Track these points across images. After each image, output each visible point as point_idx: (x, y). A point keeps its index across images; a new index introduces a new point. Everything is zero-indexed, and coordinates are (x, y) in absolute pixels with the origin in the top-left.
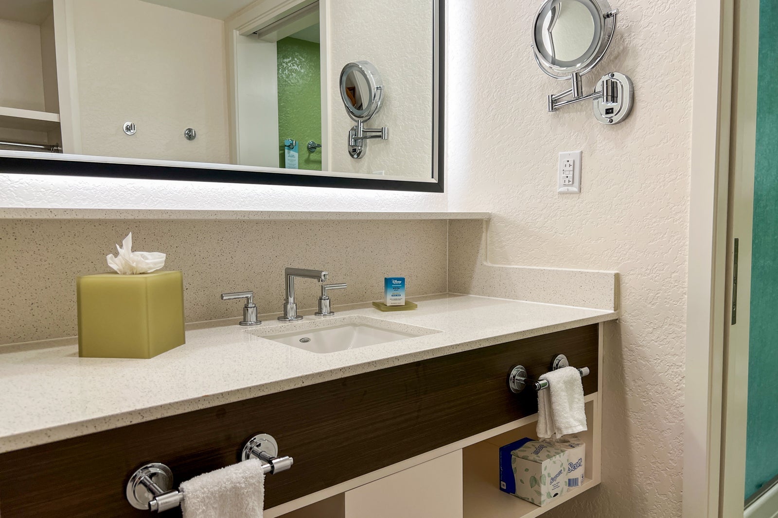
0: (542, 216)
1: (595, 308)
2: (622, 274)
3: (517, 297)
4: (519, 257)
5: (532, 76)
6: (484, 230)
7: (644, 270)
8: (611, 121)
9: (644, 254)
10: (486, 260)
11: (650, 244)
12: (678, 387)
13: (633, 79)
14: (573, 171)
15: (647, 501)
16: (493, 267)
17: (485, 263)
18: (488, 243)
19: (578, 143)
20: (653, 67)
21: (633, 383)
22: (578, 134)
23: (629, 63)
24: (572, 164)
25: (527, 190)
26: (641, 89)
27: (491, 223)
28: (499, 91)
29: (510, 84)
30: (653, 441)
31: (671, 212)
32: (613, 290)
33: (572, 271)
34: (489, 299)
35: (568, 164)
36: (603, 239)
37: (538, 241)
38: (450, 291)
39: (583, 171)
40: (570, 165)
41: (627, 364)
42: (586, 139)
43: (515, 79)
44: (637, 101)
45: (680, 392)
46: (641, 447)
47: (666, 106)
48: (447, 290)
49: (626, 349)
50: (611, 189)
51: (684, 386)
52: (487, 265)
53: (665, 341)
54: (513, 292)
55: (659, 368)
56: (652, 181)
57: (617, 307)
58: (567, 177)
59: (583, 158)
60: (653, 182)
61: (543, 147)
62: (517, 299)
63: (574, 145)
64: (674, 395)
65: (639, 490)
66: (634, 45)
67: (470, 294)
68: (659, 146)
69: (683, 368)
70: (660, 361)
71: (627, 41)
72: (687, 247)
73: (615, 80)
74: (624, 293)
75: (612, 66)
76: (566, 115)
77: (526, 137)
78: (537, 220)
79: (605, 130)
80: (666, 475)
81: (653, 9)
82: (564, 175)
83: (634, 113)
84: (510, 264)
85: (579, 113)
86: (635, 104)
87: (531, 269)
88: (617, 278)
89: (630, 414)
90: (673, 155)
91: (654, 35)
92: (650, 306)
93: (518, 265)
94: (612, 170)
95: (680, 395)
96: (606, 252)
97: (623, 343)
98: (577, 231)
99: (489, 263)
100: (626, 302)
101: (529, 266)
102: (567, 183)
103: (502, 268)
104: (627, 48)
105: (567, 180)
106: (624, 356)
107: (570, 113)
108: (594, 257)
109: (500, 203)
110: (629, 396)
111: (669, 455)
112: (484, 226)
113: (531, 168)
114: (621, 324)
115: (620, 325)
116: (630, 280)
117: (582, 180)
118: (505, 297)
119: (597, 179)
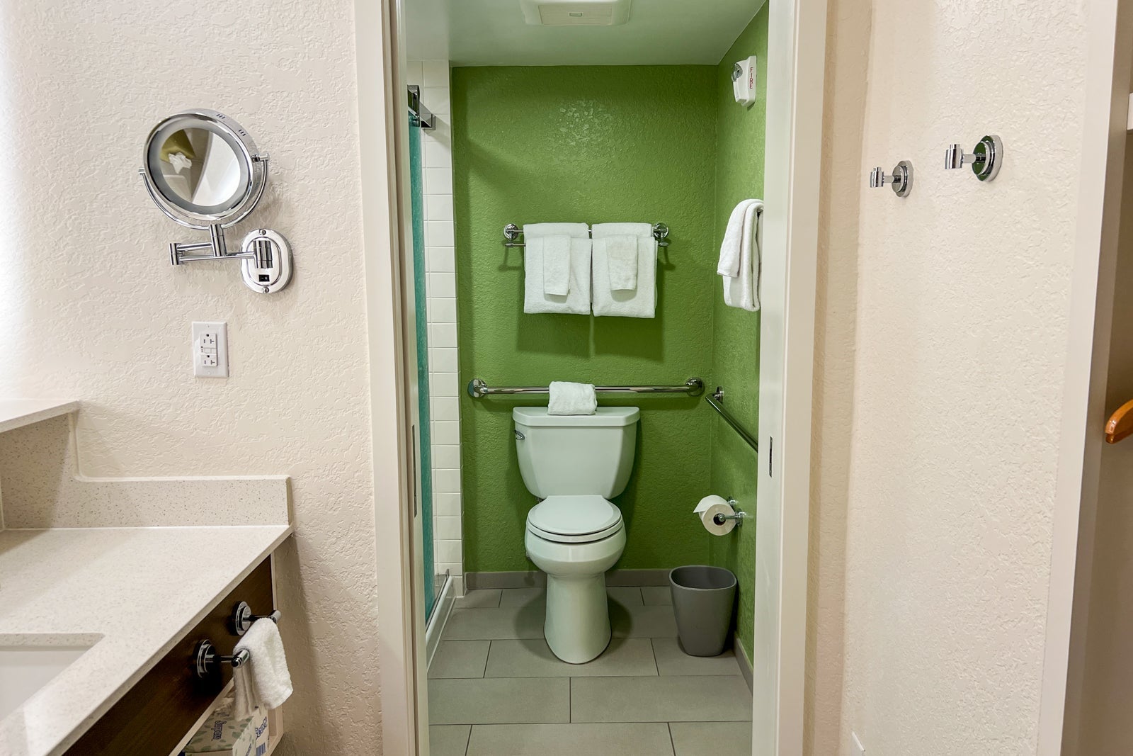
0: (172, 407)
1: (264, 524)
2: (293, 478)
3: (141, 524)
4: (137, 464)
5: (137, 208)
6: (71, 428)
7: (321, 471)
8: (267, 290)
9: (320, 452)
10: (77, 471)
11: (327, 440)
12: (369, 599)
13: (290, 241)
14: (217, 348)
15: (342, 735)
16: (94, 483)
17: (78, 478)
18: (78, 447)
19: (219, 311)
20: (314, 231)
21: (316, 606)
22: (218, 299)
23: (283, 219)
24: (214, 339)
25: (143, 370)
26: (302, 255)
27: (80, 415)
28: (76, 219)
29: (96, 213)
30: (345, 666)
31: (349, 403)
32: (286, 500)
33: (227, 481)
34: (90, 530)
35: (208, 339)
36: (265, 436)
37: (168, 440)
38: (8, 526)
39: (230, 349)
40: (211, 341)
41: (306, 584)
42: (232, 307)
43: (104, 206)
44: (297, 268)
45: (371, 603)
46: (330, 676)
47: (334, 281)
48: (4, 526)
49: (305, 567)
50: (272, 373)
51: (376, 596)
52: (81, 480)
53: (352, 550)
54: (135, 516)
55: (346, 581)
56: (324, 367)
57: (292, 518)
58: (208, 356)
59: (228, 332)
60: (326, 368)
61: (164, 311)
62: (142, 525)
63: (213, 314)
64: (365, 609)
65: (332, 726)
66: (288, 198)
67: (52, 527)
68: (329, 327)
69: (373, 577)
70: (346, 574)
71: (278, 190)
72: (371, 443)
73: (267, 240)
74: (298, 501)
75: (261, 218)
76: (197, 271)
77: (133, 294)
78: (163, 413)
79: (257, 299)
80: (361, 699)
81: (309, 160)
82: (203, 354)
83: (295, 282)
84: (121, 476)
85: (217, 272)
86: (295, 272)
87: (161, 482)
88: (289, 483)
89: (315, 641)
90: (347, 338)
91: (313, 192)
92: (332, 511)
93: (137, 476)
94: (270, 351)
95: (372, 607)
96: (270, 453)
97: (301, 561)
98: (227, 426)
99: (84, 477)
100: (301, 512)
101: (156, 476)
102: (209, 364)
103: (112, 483)
104: (278, 199)
105: (208, 361)
106: (303, 576)
107: (203, 269)
108: (254, 460)
109: (95, 386)
110: (313, 622)
111: (363, 676)
112: (71, 423)
113: (147, 339)
114: (297, 538)
115: (296, 540)
116: (305, 484)
117: (230, 361)
118: (121, 524)
119: (251, 360)
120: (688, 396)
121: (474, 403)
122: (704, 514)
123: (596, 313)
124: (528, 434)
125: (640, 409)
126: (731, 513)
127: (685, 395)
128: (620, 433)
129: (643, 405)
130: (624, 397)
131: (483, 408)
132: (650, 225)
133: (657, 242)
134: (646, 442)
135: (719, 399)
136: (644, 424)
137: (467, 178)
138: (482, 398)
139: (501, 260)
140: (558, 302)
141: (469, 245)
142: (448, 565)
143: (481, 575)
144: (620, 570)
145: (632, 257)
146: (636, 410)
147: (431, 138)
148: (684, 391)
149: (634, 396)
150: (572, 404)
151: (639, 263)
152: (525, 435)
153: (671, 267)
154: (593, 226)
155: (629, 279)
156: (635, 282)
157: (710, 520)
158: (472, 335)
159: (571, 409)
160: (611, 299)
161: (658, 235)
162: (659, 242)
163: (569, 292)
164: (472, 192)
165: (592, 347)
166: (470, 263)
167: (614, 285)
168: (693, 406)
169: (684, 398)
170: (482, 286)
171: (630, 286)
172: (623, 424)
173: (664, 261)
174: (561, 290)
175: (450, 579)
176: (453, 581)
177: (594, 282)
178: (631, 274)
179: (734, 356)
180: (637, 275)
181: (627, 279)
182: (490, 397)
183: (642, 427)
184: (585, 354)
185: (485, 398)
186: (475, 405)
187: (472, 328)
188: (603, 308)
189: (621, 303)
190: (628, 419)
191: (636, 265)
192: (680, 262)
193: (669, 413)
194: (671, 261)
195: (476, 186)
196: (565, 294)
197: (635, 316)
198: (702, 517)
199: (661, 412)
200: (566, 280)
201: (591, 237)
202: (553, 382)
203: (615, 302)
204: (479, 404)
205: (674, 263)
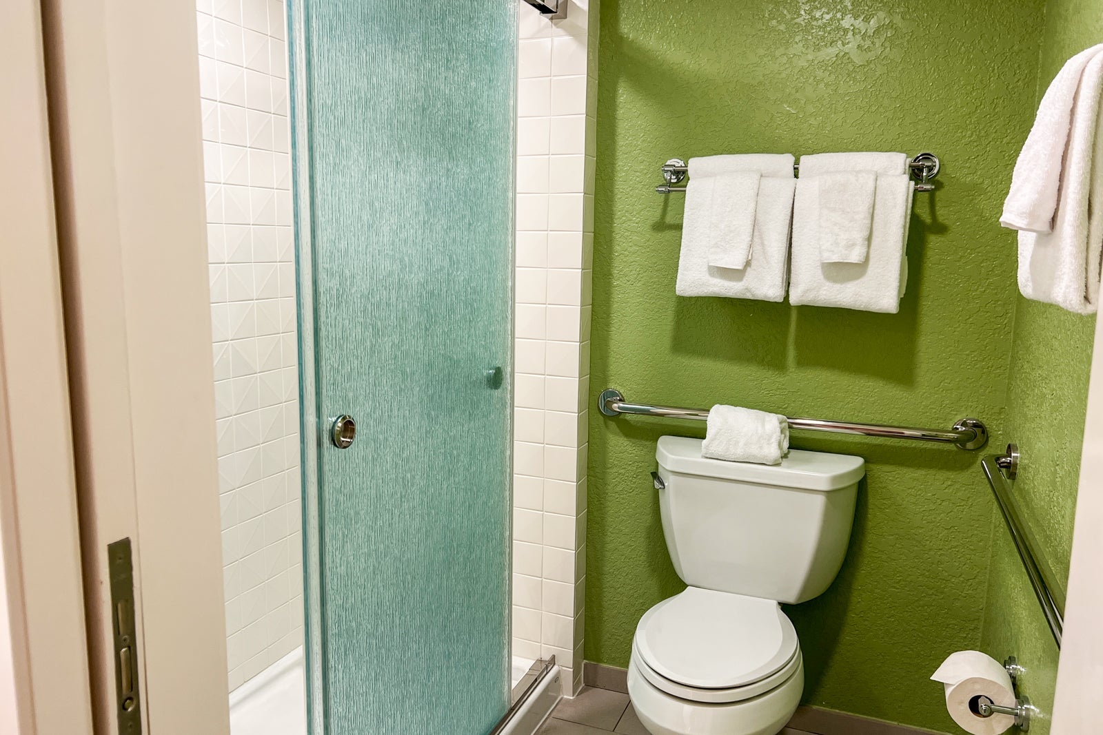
120: (955, 448)
121: (605, 423)
122: (953, 688)
123: (793, 300)
124: (670, 481)
125: (866, 462)
126: (1008, 700)
127: (952, 447)
128: (819, 502)
129: (871, 456)
130: (839, 438)
131: (618, 430)
132: (904, 155)
133: (912, 183)
134: (875, 517)
135: (1008, 466)
136: (871, 486)
137: (615, 91)
138: (617, 417)
139: (655, 215)
140: (730, 279)
141: (612, 192)
142: (554, 650)
143: (604, 668)
144: (815, 707)
145: (863, 208)
146: (857, 462)
147: (560, 31)
148: (949, 441)
149: (857, 439)
150: (741, 444)
151: (876, 218)
152: (666, 484)
153: (941, 229)
154: (803, 158)
155: (853, 245)
156: (864, 250)
157: (961, 703)
158: (608, 325)
159: (739, 452)
160: (822, 277)
161: (915, 173)
162: (916, 184)
163: (748, 264)
164: (620, 112)
165: (791, 353)
166: (612, 219)
167: (826, 255)
168: (965, 466)
169: (949, 452)
170: (626, 253)
171: (855, 256)
172: (826, 487)
173: (926, 217)
174: (736, 262)
175: (555, 669)
176: (559, 673)
177: (793, 250)
178: (859, 235)
179: (1044, 396)
180: (869, 239)
181: (850, 246)
182: (628, 417)
183: (869, 490)
184: (778, 364)
185: (622, 417)
186: (607, 427)
187: (608, 316)
188: (806, 292)
189: (838, 286)
190: (836, 479)
191: (869, 221)
192: (958, 220)
193: (919, 473)
194: (940, 219)
195: (627, 100)
196: (740, 268)
197: (862, 308)
198: (948, 692)
199: (905, 470)
200: (745, 245)
201: (796, 176)
202: (716, 406)
203: (827, 284)
204: (612, 425)
205: (946, 222)
